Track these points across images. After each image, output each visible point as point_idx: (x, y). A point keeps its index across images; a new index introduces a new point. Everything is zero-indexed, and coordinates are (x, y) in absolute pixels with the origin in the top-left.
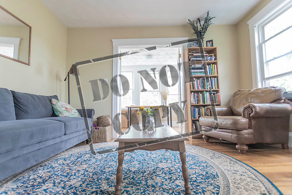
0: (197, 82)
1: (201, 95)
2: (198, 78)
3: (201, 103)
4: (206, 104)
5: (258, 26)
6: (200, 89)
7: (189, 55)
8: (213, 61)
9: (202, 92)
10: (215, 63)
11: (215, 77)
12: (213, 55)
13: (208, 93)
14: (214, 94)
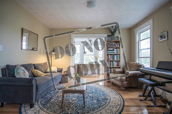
0: (110, 57)
1: (112, 62)
2: (111, 55)
3: (112, 66)
4: (114, 67)
5: (138, 33)
6: (112, 60)
7: (107, 44)
8: (118, 47)
9: (112, 61)
10: (119, 48)
11: (119, 54)
12: (118, 43)
13: (115, 62)
14: (118, 62)
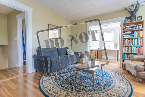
0: (128, 41)
4: (133, 52)
7: (124, 27)
9: (131, 46)
10: (142, 30)
11: (141, 38)
13: (135, 47)
14: (139, 48)
